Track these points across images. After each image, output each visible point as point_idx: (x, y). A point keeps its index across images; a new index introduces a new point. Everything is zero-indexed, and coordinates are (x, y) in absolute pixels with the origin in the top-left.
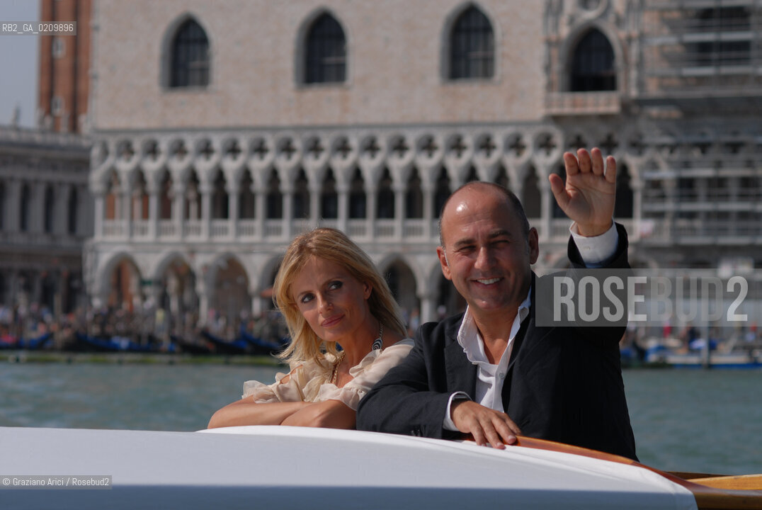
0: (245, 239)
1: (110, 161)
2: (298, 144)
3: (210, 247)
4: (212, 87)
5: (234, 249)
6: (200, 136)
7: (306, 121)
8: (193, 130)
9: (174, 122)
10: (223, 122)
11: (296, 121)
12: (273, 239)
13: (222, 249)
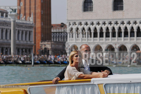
0: (101, 41)
1: (71, 26)
2: (113, 22)
3: (93, 43)
4: (93, 11)
5: (99, 43)
6: (91, 21)
7: (115, 18)
8: (90, 20)
9: (86, 18)
10: (96, 18)
11: (113, 18)
12: (107, 41)
13: (96, 44)
